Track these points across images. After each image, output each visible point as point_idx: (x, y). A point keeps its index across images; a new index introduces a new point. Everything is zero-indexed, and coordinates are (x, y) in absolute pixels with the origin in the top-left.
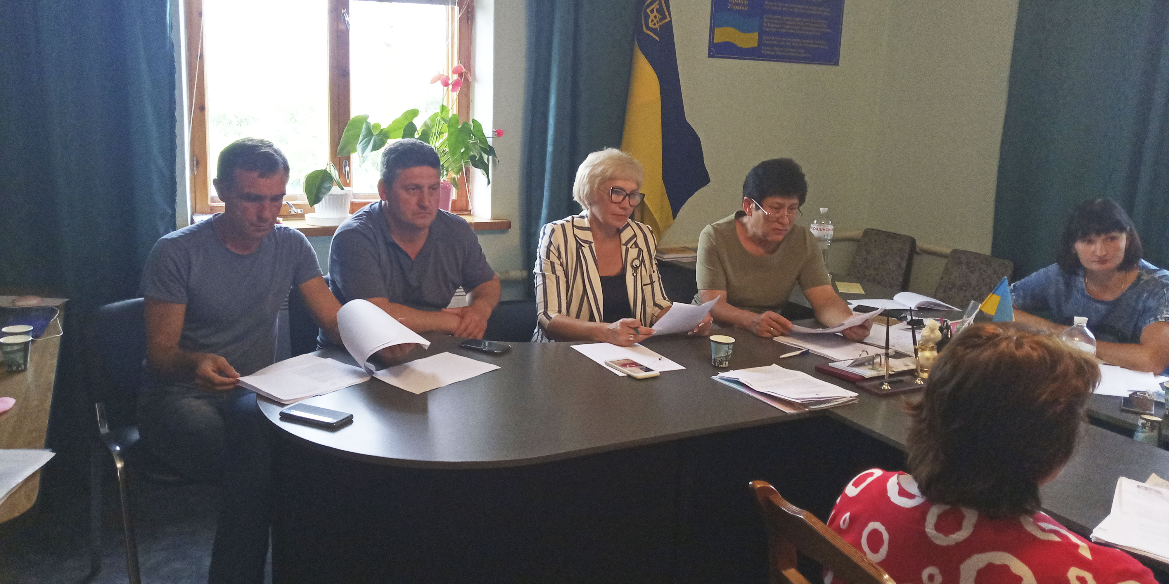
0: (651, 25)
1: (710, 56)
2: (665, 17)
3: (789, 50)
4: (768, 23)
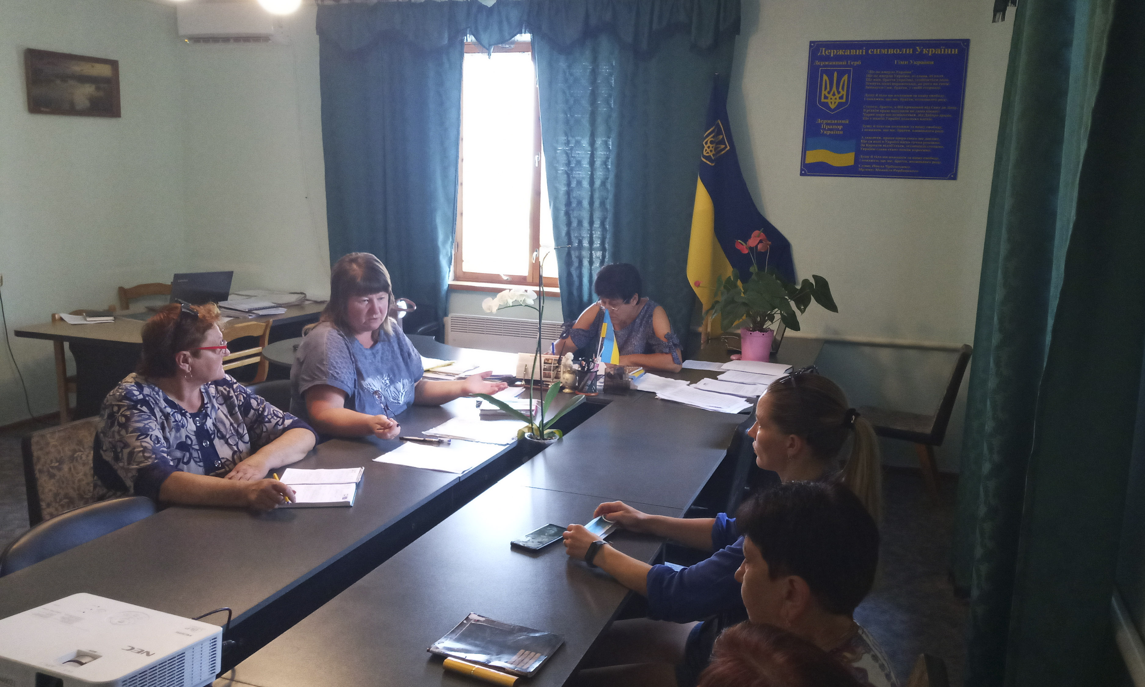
0: (705, 153)
1: (801, 174)
3: (892, 166)
4: (865, 144)
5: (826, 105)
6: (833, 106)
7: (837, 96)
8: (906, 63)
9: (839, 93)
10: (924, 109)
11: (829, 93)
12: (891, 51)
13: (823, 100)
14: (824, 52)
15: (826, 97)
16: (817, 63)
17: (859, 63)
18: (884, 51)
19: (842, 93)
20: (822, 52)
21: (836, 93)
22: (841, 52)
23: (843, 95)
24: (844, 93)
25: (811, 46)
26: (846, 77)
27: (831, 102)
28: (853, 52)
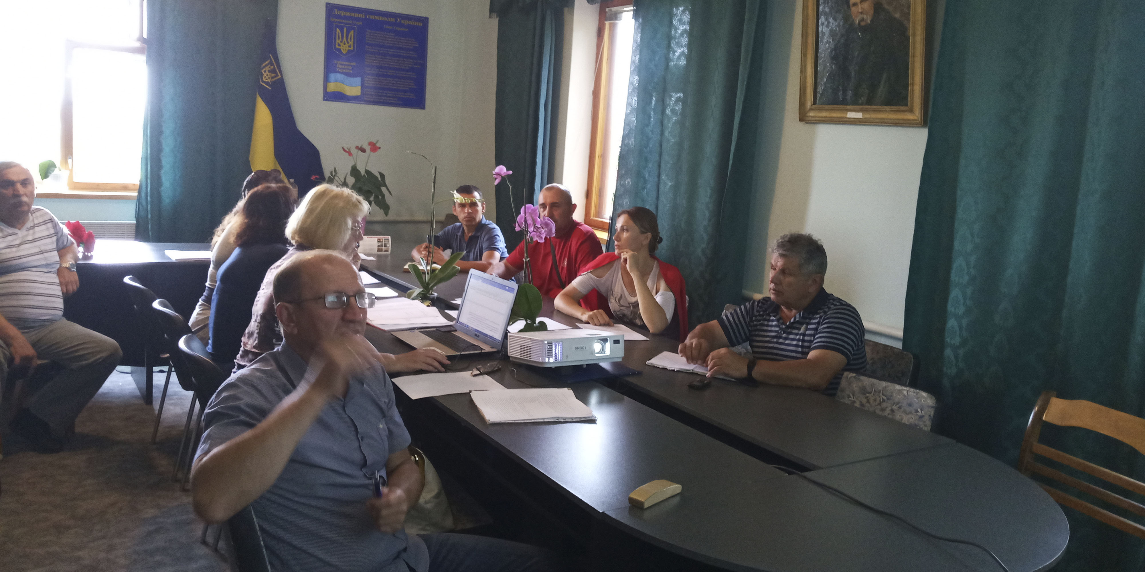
0: (264, 80)
1: (324, 100)
2: (277, 75)
3: (385, 98)
4: (367, 81)
5: (339, 50)
6: (344, 52)
7: (347, 45)
8: (391, 28)
9: (348, 43)
10: (403, 61)
11: (341, 42)
12: (381, 18)
13: (337, 47)
14: (336, 12)
15: (339, 45)
16: (332, 19)
17: (361, 23)
18: (377, 18)
19: (350, 43)
20: (335, 12)
21: (346, 43)
22: (348, 14)
23: (351, 44)
24: (351, 43)
25: (327, 7)
26: (352, 32)
27: (343, 49)
28: (356, 15)
